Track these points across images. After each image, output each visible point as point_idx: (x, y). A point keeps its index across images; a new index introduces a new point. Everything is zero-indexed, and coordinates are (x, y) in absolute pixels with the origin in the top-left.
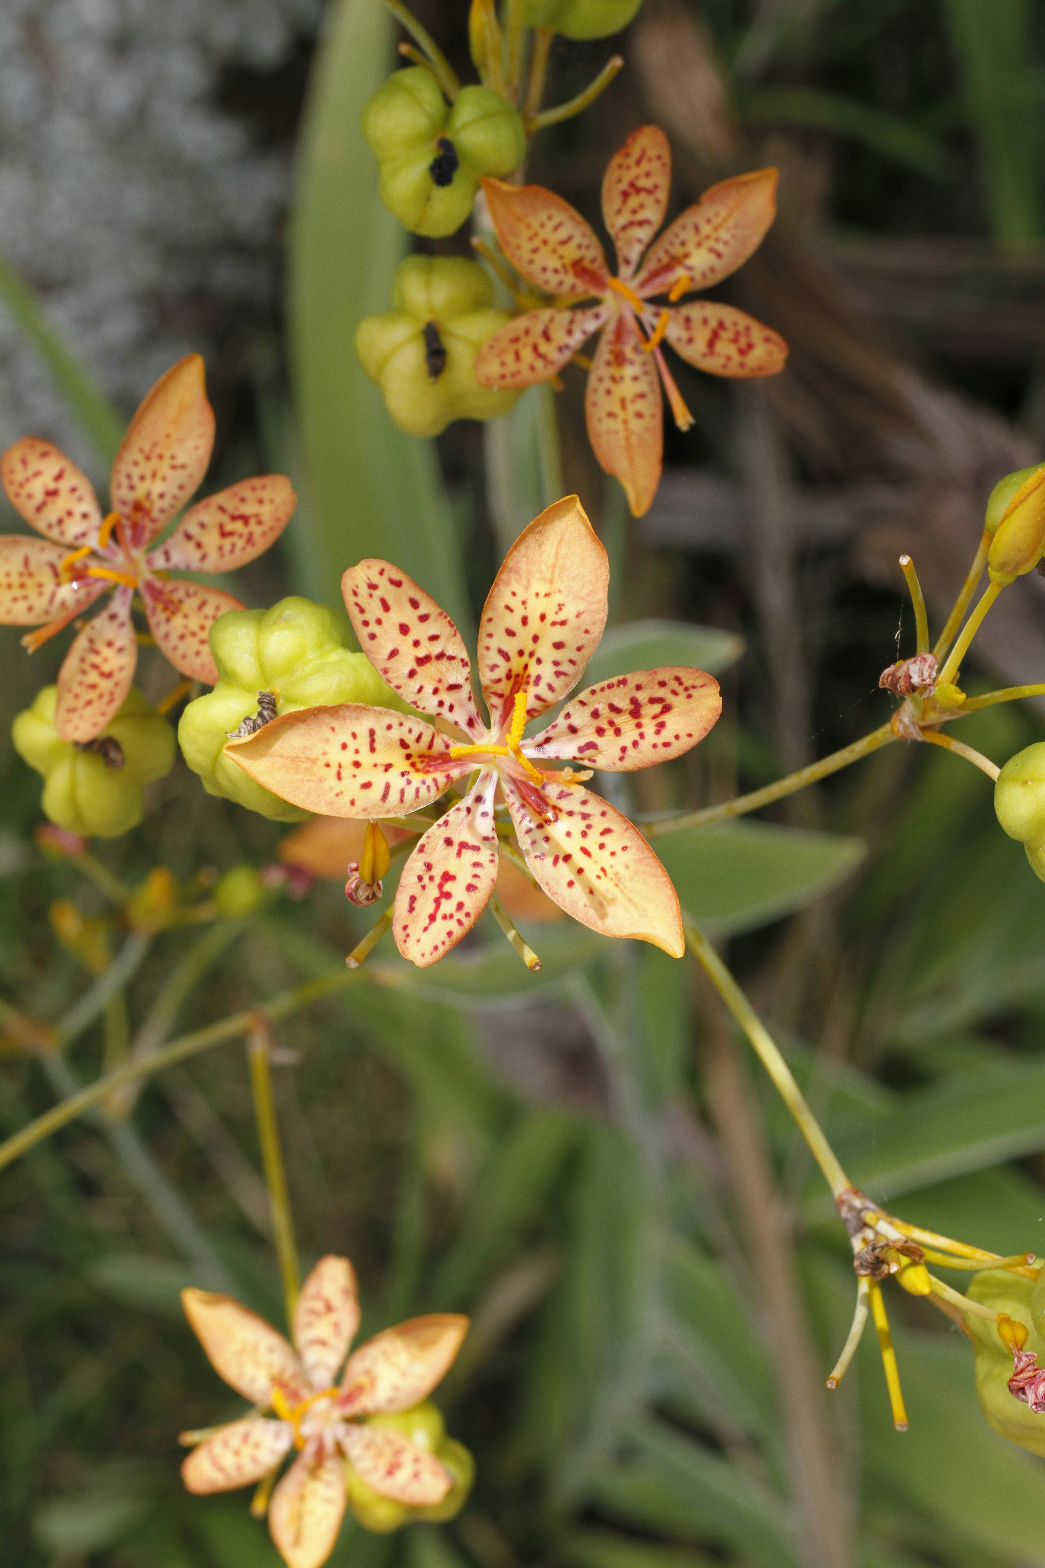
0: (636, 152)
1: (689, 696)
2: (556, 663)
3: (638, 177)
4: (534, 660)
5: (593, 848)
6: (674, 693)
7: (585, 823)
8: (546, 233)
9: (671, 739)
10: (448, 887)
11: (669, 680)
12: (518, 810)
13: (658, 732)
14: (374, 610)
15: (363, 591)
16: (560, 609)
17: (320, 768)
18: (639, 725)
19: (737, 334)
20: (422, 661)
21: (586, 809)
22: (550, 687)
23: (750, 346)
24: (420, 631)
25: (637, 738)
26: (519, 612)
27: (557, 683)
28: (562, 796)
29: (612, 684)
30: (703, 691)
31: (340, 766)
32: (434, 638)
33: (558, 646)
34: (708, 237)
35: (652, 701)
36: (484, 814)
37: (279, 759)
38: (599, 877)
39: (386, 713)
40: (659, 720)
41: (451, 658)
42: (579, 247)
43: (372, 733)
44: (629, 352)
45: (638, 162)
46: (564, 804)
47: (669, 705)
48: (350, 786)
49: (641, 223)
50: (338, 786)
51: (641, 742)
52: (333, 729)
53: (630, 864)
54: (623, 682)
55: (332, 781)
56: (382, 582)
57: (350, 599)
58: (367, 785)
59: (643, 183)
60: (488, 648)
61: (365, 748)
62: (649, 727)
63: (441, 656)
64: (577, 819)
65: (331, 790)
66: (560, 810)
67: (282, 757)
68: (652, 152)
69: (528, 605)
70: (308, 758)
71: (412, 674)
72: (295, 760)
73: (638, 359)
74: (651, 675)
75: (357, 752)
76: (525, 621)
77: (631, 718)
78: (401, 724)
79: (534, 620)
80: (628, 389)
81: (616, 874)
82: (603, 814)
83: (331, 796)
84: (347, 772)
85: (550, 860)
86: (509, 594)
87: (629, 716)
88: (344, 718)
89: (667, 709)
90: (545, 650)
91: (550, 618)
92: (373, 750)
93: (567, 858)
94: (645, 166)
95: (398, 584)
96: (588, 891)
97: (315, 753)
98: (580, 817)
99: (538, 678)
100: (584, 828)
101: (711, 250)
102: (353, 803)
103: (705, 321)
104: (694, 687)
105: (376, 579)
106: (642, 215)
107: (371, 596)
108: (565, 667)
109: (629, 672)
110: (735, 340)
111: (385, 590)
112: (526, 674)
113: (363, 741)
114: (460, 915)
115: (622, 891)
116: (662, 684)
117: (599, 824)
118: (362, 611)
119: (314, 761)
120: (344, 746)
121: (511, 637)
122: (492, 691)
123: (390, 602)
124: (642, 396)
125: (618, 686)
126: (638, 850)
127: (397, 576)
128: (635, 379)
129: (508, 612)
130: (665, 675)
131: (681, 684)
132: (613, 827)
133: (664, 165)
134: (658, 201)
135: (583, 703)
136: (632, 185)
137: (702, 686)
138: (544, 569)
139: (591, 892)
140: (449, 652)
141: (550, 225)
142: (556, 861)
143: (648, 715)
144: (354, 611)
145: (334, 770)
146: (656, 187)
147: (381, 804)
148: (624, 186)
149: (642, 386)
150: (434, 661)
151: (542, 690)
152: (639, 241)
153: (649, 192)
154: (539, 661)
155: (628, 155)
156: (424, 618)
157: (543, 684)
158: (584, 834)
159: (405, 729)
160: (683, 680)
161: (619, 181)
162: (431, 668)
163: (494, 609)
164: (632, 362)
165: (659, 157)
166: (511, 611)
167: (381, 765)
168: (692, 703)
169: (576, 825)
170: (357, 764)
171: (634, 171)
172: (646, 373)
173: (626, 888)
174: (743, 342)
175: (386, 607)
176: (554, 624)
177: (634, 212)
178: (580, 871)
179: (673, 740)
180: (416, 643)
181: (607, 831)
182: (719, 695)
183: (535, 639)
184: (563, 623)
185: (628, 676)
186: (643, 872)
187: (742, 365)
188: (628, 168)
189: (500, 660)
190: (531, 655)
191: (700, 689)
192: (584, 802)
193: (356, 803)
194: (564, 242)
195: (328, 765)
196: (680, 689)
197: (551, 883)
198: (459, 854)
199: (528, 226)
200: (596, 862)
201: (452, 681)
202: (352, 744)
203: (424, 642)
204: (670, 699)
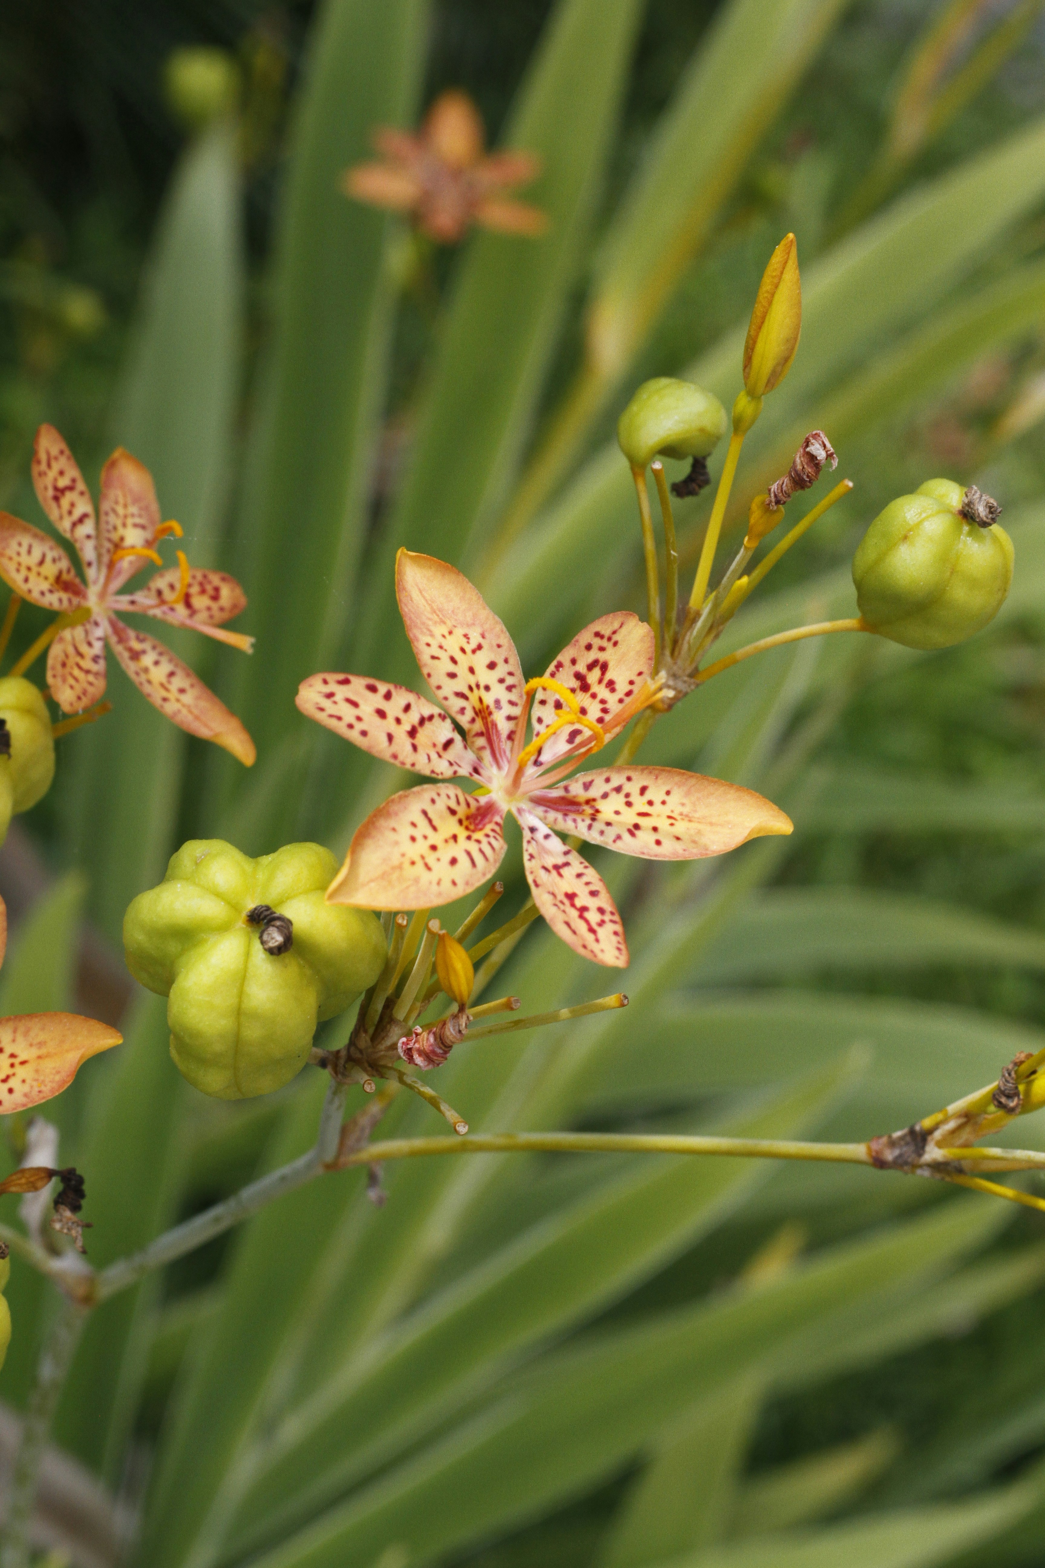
0: (43, 456)
1: (615, 644)
2: (501, 681)
3: (55, 480)
4: (482, 691)
5: (646, 809)
6: (602, 649)
7: (622, 794)
8: (25, 560)
9: (628, 687)
10: (578, 903)
11: (591, 641)
12: (565, 820)
13: (613, 690)
14: (348, 713)
15: (326, 703)
16: (468, 638)
17: (409, 871)
18: (594, 696)
19: (201, 584)
20: (412, 733)
21: (615, 783)
22: (512, 703)
23: (217, 590)
24: (393, 708)
25: (601, 706)
26: (444, 656)
27: (513, 697)
28: (587, 786)
29: (553, 672)
30: (623, 631)
31: (423, 857)
32: (407, 708)
33: (492, 666)
34: (125, 516)
35: (590, 667)
36: (547, 837)
37: (372, 885)
38: (672, 824)
39: (422, 790)
40: (605, 681)
41: (431, 718)
42: (54, 561)
43: (425, 813)
44: (137, 646)
45: (49, 466)
46: (595, 792)
47: (604, 662)
48: (442, 870)
49: (81, 520)
50: (433, 876)
51: (607, 706)
52: (394, 830)
53: (684, 801)
54: (559, 665)
55: (425, 876)
56: (333, 687)
57: (321, 717)
58: (454, 861)
59: (63, 483)
60: (446, 698)
61: (429, 831)
62: (602, 692)
63: (422, 721)
64: (613, 796)
65: (430, 883)
66: (594, 800)
67: (372, 881)
68: (54, 451)
69: (445, 647)
70: (394, 868)
71: (415, 748)
72: (384, 876)
73: (147, 646)
74: (575, 645)
75: (425, 837)
76: (454, 661)
77: (584, 694)
78: (439, 795)
79: (458, 656)
80: (159, 674)
81: (681, 814)
82: (629, 779)
83: (434, 888)
84: (431, 858)
85: (626, 836)
86: (426, 648)
87: (581, 693)
88: (396, 814)
89: (604, 667)
90: (485, 676)
91: (468, 648)
92: (435, 829)
93: (637, 826)
94: (56, 467)
95: (346, 682)
96: (674, 840)
97: (396, 860)
98: (614, 793)
99: (497, 702)
100: (625, 800)
101: (136, 525)
102: (454, 883)
103: (172, 587)
104: (614, 632)
105: (327, 689)
106: (78, 513)
107: (335, 703)
108: (510, 681)
109: (558, 653)
110: (203, 591)
111: (342, 692)
112: (485, 707)
113: (423, 827)
114: (607, 917)
115: (699, 822)
116: (589, 647)
117: (633, 788)
118: (339, 718)
119: (400, 867)
120: (413, 839)
121: (455, 679)
122: (473, 733)
123: (354, 698)
124: (172, 674)
125: (558, 670)
126: (679, 787)
127: (341, 677)
128: (156, 663)
129: (436, 661)
130: (585, 636)
131: (602, 637)
132: (645, 783)
133: (69, 458)
134: (82, 493)
135: (543, 702)
136: (56, 489)
137: (621, 627)
138: (430, 616)
139: (678, 839)
140: (426, 714)
141: (24, 550)
142: (632, 834)
143: (594, 683)
144: (333, 723)
145: (420, 865)
146: (74, 481)
147: (474, 871)
148: (50, 492)
149: (166, 667)
150: (420, 730)
151: (507, 710)
152: (88, 537)
153: (71, 488)
154: (487, 688)
155: (39, 462)
156: (388, 696)
157: (504, 703)
158: (629, 804)
159: (443, 796)
160: (602, 632)
161: (46, 488)
162: (422, 736)
163: (425, 665)
164: (144, 652)
165: (62, 452)
166: (437, 658)
167: (450, 838)
168: (621, 647)
169: (616, 801)
170: (434, 848)
171: (52, 474)
172: (161, 654)
173: (698, 818)
174: (209, 588)
175: (355, 704)
176: (474, 652)
177: (70, 513)
178: (655, 829)
179: (629, 687)
180: (398, 721)
181: (643, 790)
182: (640, 623)
183: (472, 670)
184: (480, 647)
185: (560, 658)
186: (699, 799)
187: (222, 609)
188: (45, 474)
189: (461, 703)
190: (478, 686)
191: (620, 630)
192: (608, 780)
193: (457, 881)
194: (41, 563)
195: (413, 863)
196: (604, 643)
197: (645, 851)
198: (560, 875)
199: (10, 559)
200: (658, 816)
201: (443, 739)
202: (417, 833)
203: (402, 716)
204: (602, 657)
